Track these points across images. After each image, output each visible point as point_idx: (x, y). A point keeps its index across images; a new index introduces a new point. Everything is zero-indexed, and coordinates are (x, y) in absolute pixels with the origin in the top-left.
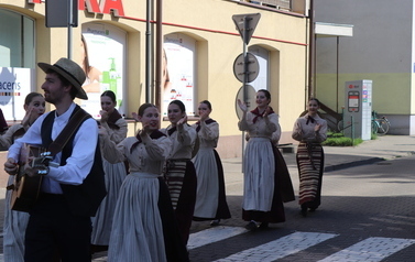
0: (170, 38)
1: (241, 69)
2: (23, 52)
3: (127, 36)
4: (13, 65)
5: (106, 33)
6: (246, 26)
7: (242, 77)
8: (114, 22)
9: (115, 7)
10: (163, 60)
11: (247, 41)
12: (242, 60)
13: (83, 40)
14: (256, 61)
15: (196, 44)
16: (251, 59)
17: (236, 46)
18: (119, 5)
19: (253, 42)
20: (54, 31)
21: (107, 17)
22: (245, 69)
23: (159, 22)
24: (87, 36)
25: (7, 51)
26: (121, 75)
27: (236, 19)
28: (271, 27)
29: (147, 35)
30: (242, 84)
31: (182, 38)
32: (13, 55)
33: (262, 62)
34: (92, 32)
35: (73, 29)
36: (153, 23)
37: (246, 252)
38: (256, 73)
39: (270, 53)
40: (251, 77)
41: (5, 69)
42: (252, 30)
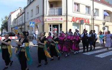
3: (90, 25)
6: (104, 24)
9: (88, 22)
15: (98, 26)
17: (103, 26)
18: (89, 22)
19: (105, 25)
20: (81, 25)
21: (88, 23)
22: (104, 29)
27: (103, 23)
28: (107, 24)
31: (96, 25)
33: (106, 28)
34: (86, 25)
35: (83, 25)
39: (107, 27)
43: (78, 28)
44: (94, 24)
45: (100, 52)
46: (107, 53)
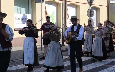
0: (69, 5)
1: (89, 13)
2: (29, 10)
3: (57, 5)
4: (26, 13)
5: (51, 4)
7: (89, 16)
8: (54, 1)
10: (67, 11)
11: (91, 6)
12: (89, 11)
13: (45, 6)
14: (93, 11)
15: (76, 7)
16: (92, 11)
17: (88, 7)
19: (92, 6)
20: (37, 4)
22: (90, 13)
23: (66, 1)
24: (46, 5)
25: (25, 9)
26: (56, 16)
29: (63, 4)
30: (89, 18)
31: (72, 5)
32: (26, 10)
33: (95, 11)
34: (48, 4)
35: (42, 3)
36: (64, 1)
37: (91, 64)
38: (93, 14)
39: (97, 9)
40: (92, 15)
41: (24, 14)
42: (92, 2)
43: (28, 12)
44: (68, 3)
45: (89, 69)
46: (105, 70)
